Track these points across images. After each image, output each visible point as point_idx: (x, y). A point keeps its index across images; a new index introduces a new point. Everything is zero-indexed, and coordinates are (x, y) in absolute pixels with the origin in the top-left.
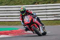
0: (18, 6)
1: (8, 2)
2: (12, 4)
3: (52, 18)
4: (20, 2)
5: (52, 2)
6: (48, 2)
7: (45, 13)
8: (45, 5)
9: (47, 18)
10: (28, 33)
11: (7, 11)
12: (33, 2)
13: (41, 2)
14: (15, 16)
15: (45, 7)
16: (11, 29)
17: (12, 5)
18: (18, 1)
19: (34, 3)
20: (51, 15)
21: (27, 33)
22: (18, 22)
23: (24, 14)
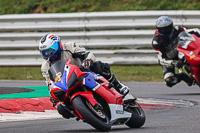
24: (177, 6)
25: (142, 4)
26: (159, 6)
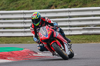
0: (22, 11)
1: (5, 4)
2: (12, 8)
3: (79, 32)
4: (26, 4)
5: (79, 5)
6: (73, 5)
7: (68, 22)
8: (67, 9)
9: (70, 32)
10: (40, 57)
11: (4, 19)
12: (48, 4)
13: (61, 4)
14: (17, 28)
15: (67, 13)
16: (10, 50)
17: (13, 10)
18: (23, 3)
19: (50, 7)
20: (78, 26)
21: (38, 56)
22: (23, 38)
23: (38, 24)
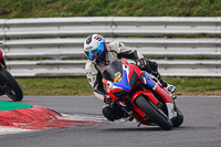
24: (106, 11)
25: (68, 10)
26: (86, 12)
